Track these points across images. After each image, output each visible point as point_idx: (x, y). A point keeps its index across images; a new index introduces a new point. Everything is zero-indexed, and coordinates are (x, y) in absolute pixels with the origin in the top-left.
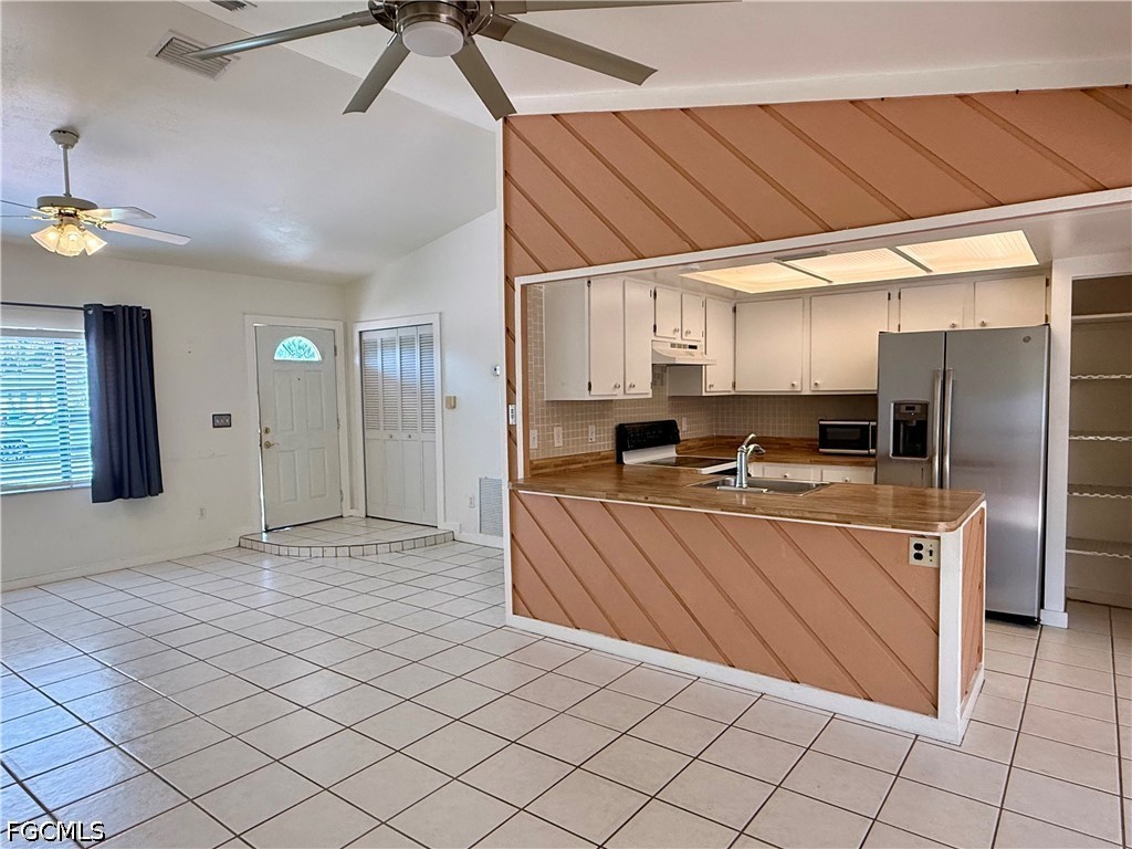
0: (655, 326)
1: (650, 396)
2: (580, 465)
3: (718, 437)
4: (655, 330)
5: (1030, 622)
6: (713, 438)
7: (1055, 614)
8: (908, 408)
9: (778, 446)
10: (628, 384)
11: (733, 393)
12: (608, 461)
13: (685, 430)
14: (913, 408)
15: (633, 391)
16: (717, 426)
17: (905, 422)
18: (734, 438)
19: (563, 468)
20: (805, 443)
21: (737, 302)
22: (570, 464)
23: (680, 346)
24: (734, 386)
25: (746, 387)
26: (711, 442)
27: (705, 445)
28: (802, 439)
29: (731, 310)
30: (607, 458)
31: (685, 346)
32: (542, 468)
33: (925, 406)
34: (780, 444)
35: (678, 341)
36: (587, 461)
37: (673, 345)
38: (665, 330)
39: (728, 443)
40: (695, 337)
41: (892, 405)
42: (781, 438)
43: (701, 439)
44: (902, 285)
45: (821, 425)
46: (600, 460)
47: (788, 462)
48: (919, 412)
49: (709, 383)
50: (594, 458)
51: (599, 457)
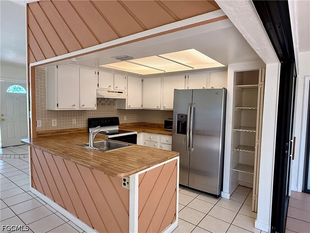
0: (98, 84)
1: (96, 109)
2: (68, 133)
3: (142, 123)
4: (98, 86)
5: (217, 197)
6: (140, 123)
7: (226, 194)
8: (181, 117)
10: (81, 105)
11: (142, 108)
12: (83, 131)
13: (124, 120)
14: (183, 117)
15: (84, 107)
16: (142, 119)
17: (181, 121)
18: (146, 123)
19: (57, 134)
21: (143, 78)
22: (60, 132)
23: (113, 92)
24: (142, 106)
25: (146, 107)
26: (139, 124)
27: (135, 125)
29: (141, 80)
31: (116, 92)
32: (44, 134)
33: (186, 116)
34: (158, 126)
35: (112, 90)
36: (71, 131)
37: (108, 91)
38: (104, 86)
41: (177, 115)
43: (133, 123)
44: (189, 73)
45: (165, 121)
46: (78, 131)
47: (151, 133)
48: (184, 118)
49: (128, 105)
50: (75, 130)
51: (78, 130)
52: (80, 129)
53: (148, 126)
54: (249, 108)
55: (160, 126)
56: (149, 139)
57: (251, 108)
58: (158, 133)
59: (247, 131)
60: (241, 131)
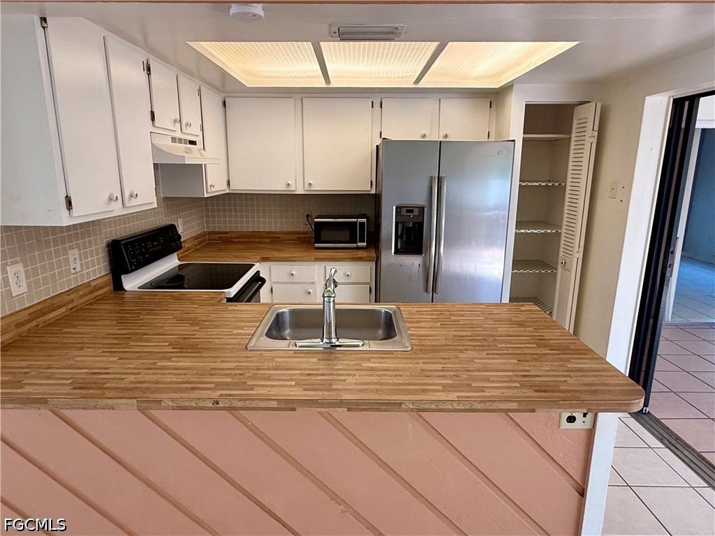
0: (152, 114)
1: (155, 205)
2: (64, 309)
3: (210, 233)
4: (153, 118)
6: (205, 234)
8: (408, 211)
9: (269, 240)
10: (126, 194)
11: (227, 192)
14: (412, 211)
15: (134, 202)
16: (208, 222)
18: (227, 233)
19: (34, 322)
20: (294, 237)
21: (227, 97)
22: (44, 315)
23: (180, 141)
24: (228, 184)
25: (240, 185)
26: (204, 239)
27: (200, 243)
28: (292, 233)
29: (221, 104)
30: (101, 288)
31: (185, 141)
33: (422, 209)
34: (271, 238)
35: (178, 135)
36: (72, 301)
37: (174, 140)
38: (163, 120)
39: (220, 238)
40: (194, 132)
41: (394, 207)
42: (272, 232)
43: (196, 238)
44: (383, 95)
45: (315, 222)
46: (91, 293)
47: (294, 261)
48: (417, 214)
49: (209, 184)
50: (82, 293)
51: (90, 289)
52: (95, 286)
53: (234, 240)
54: (534, 184)
55: (279, 238)
56: (286, 279)
57: (537, 184)
58: (315, 259)
59: (535, 232)
60: (523, 233)
